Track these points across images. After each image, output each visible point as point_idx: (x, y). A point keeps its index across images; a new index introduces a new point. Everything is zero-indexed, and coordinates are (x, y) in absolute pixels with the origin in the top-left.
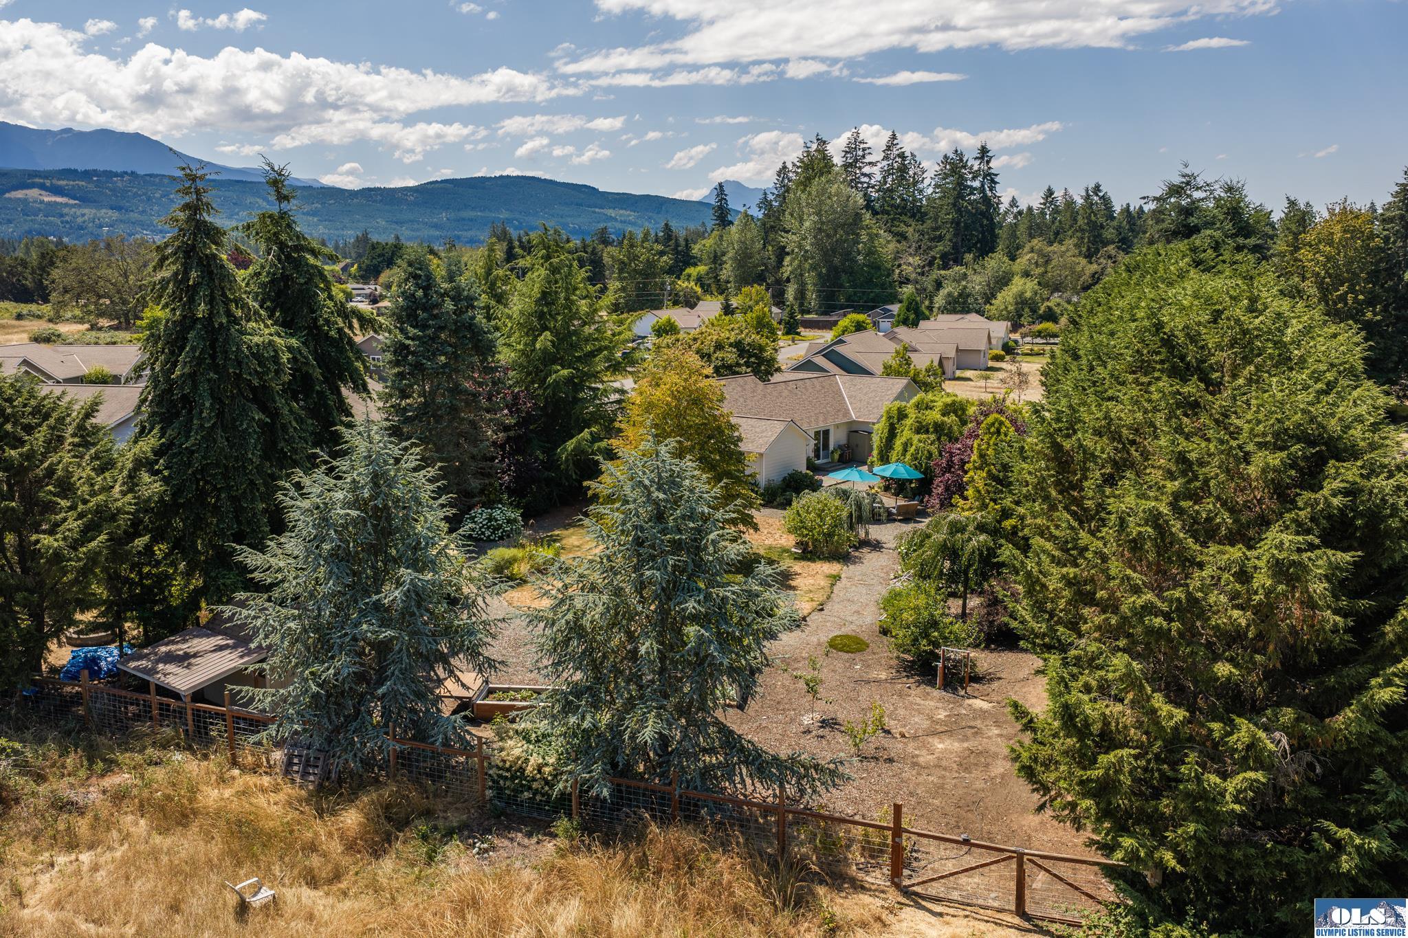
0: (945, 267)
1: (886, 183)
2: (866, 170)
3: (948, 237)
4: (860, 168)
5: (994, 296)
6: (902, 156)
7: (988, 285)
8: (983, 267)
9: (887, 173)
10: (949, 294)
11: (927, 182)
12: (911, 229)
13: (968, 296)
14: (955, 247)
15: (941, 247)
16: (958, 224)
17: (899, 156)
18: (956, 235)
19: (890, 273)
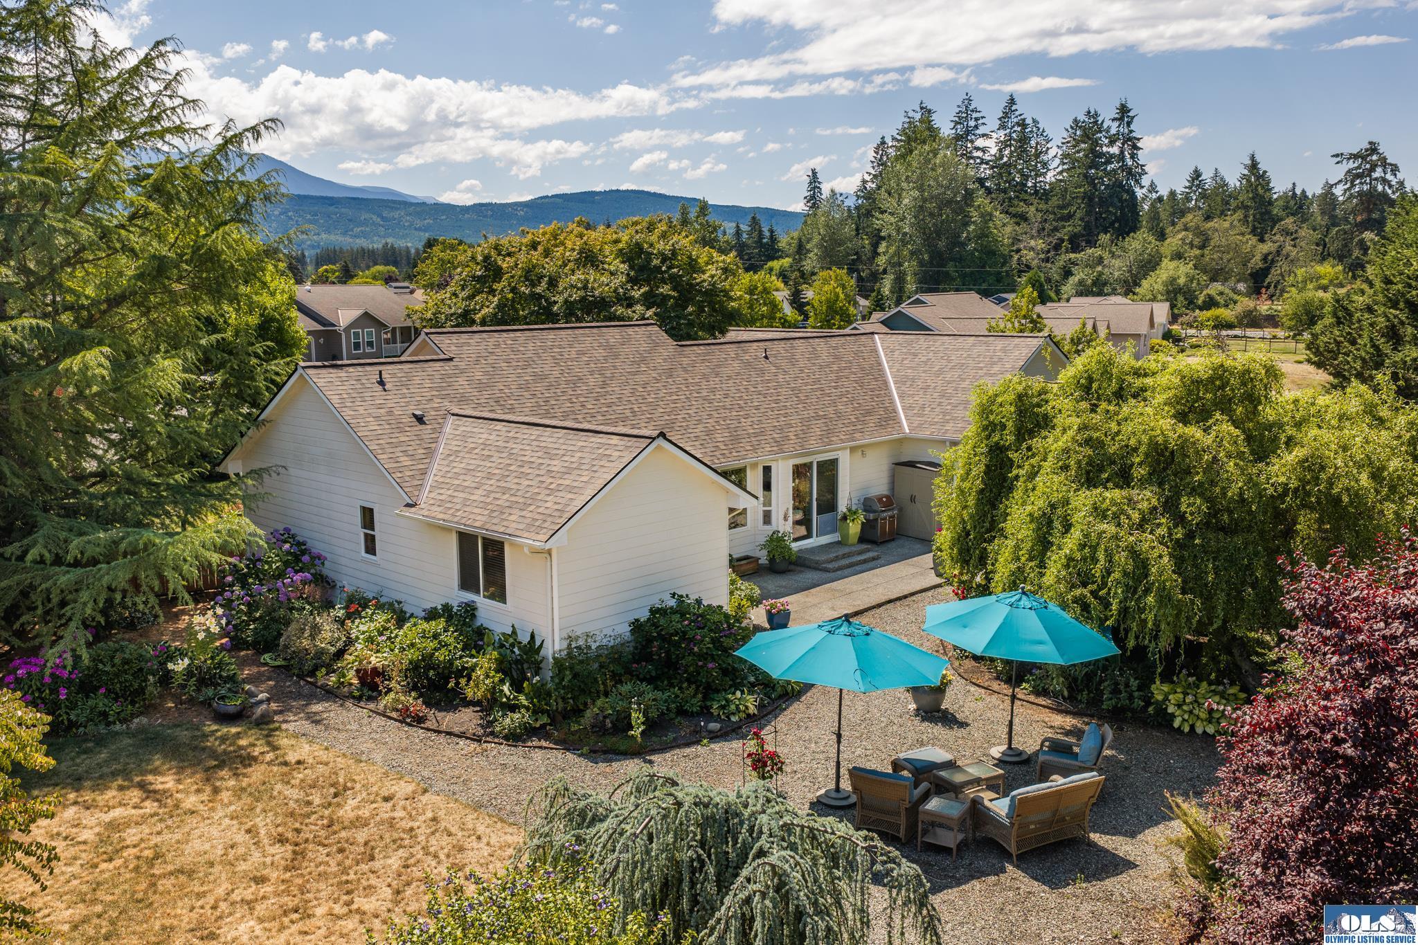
0: (1075, 248)
1: (1001, 157)
2: (980, 143)
3: (1078, 215)
4: (972, 142)
5: (1137, 284)
6: (1023, 124)
7: (1130, 271)
8: (1124, 250)
9: (1005, 144)
10: (1081, 282)
11: (1052, 153)
12: (1032, 209)
13: (1105, 284)
14: (1087, 227)
15: (1068, 229)
16: (1091, 199)
17: (1018, 124)
18: (1088, 213)
19: (1006, 259)
